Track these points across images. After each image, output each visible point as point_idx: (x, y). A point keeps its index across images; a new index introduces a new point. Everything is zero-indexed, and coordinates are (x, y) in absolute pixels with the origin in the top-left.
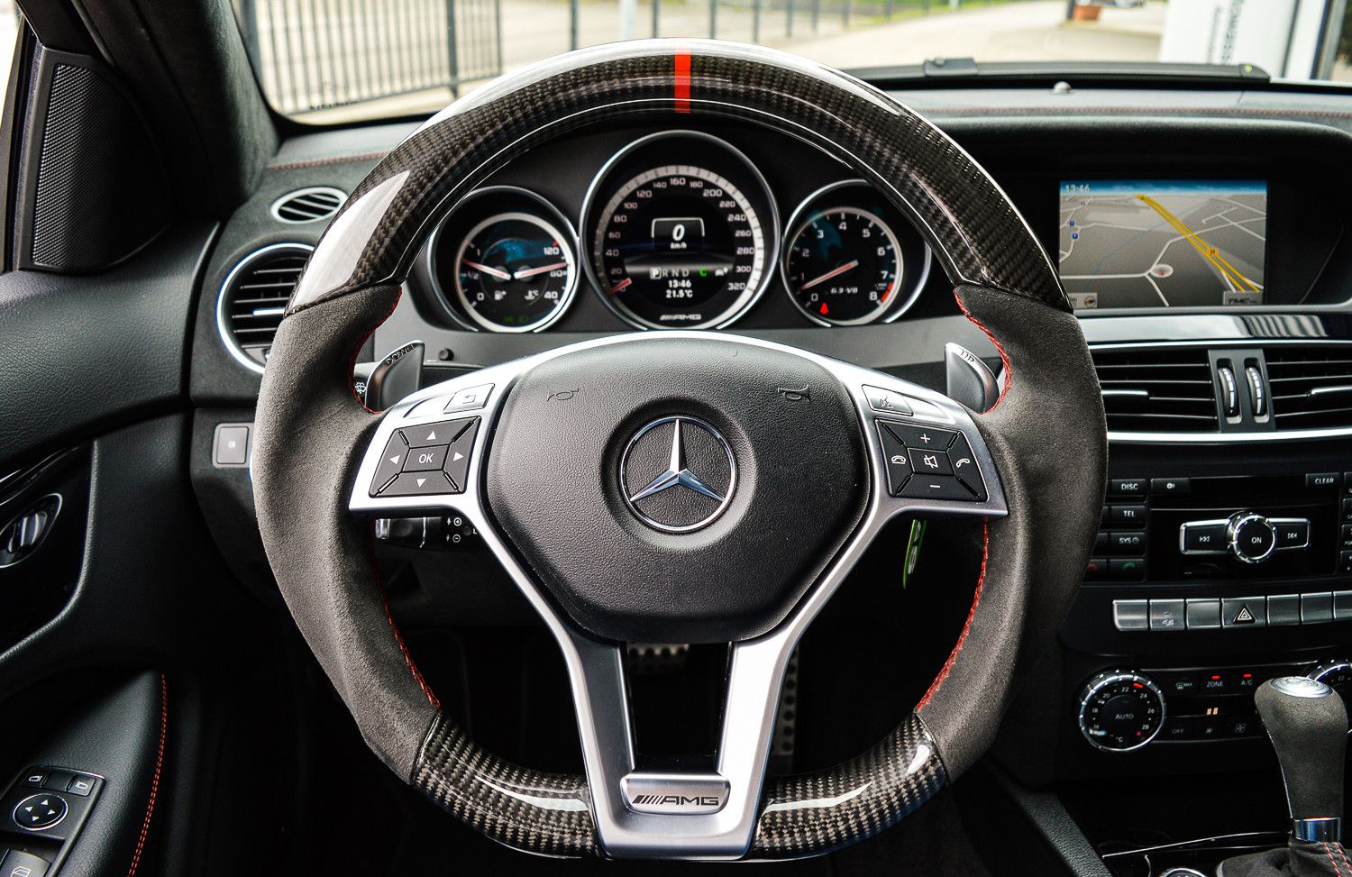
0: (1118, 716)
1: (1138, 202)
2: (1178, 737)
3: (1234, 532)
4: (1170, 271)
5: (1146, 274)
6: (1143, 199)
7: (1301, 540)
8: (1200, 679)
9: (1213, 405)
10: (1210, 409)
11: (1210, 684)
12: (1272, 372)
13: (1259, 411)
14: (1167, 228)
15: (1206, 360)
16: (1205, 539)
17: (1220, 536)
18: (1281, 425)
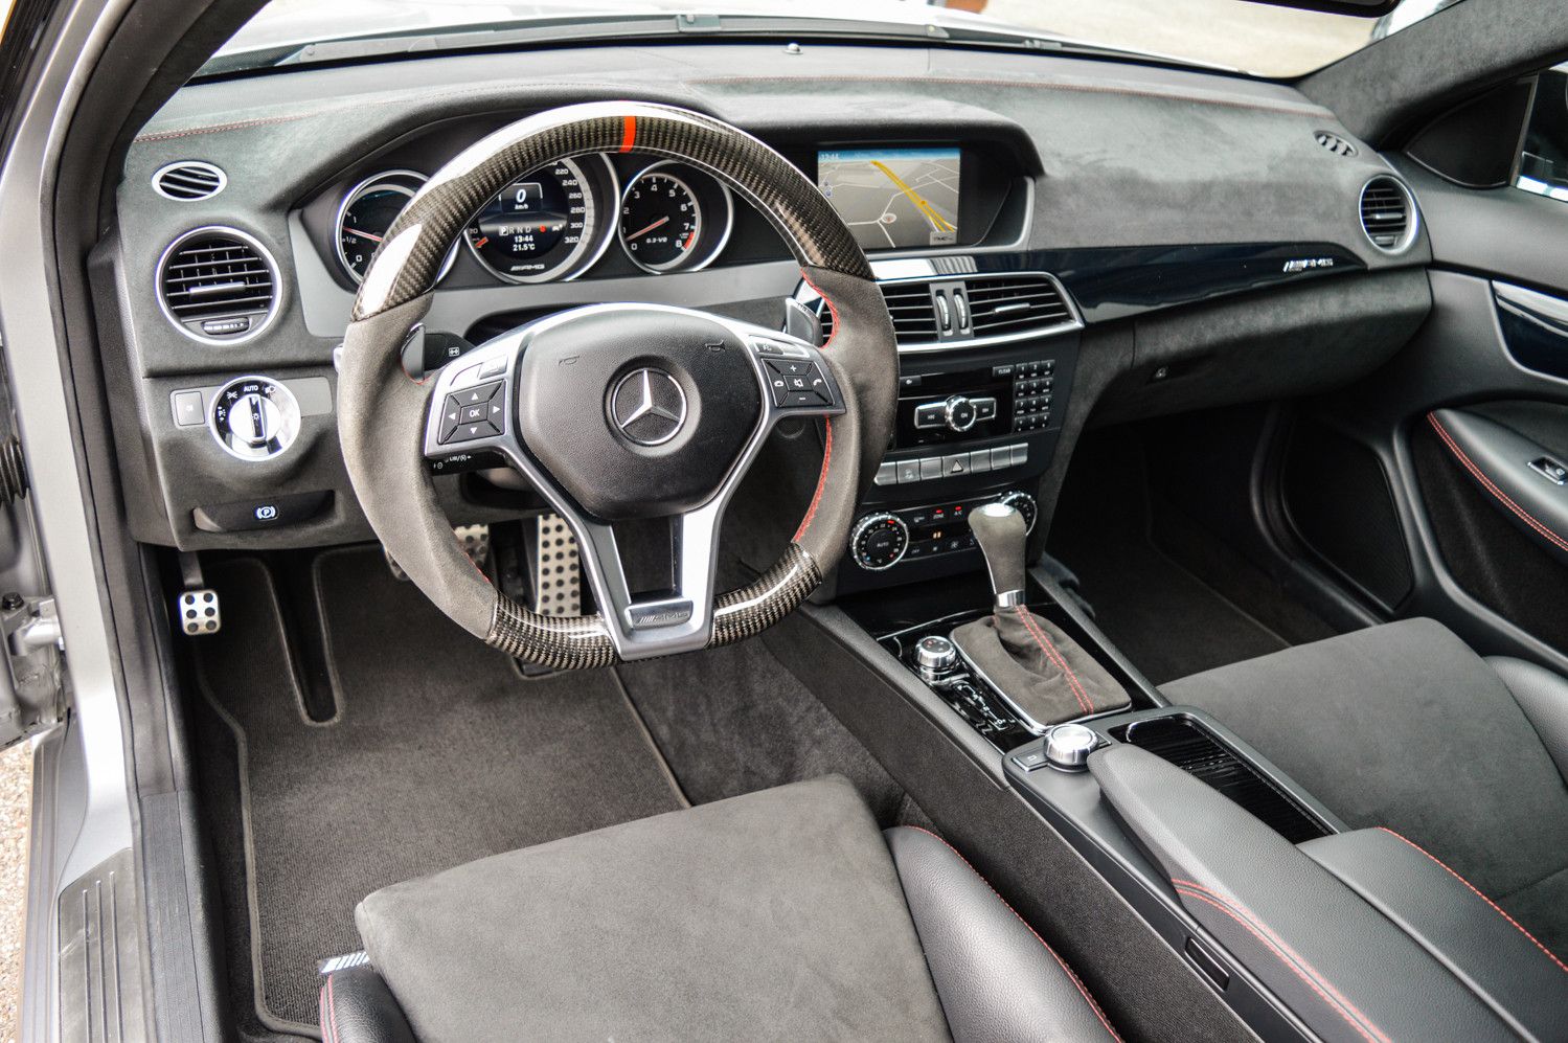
0: (879, 545)
1: (873, 167)
2: (916, 555)
3: (950, 410)
4: (894, 218)
5: (878, 221)
6: (875, 164)
7: (990, 413)
8: (928, 514)
9: (933, 323)
10: (932, 325)
11: (935, 517)
12: (971, 297)
13: (963, 326)
14: (893, 185)
15: (927, 290)
16: (932, 417)
17: (940, 415)
18: (978, 334)
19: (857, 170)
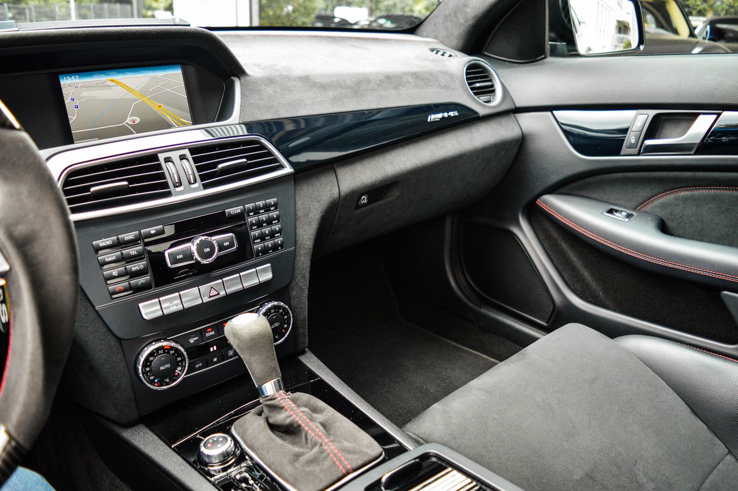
0: (161, 368)
1: (113, 84)
2: (200, 368)
3: (194, 249)
4: (138, 120)
5: (124, 123)
6: (112, 81)
7: (231, 245)
8: (201, 333)
9: (166, 183)
10: (165, 185)
11: (207, 335)
12: (196, 160)
13: (192, 182)
14: (131, 96)
15: (158, 160)
16: (180, 256)
17: (189, 256)
18: (206, 187)
19: (98, 86)
